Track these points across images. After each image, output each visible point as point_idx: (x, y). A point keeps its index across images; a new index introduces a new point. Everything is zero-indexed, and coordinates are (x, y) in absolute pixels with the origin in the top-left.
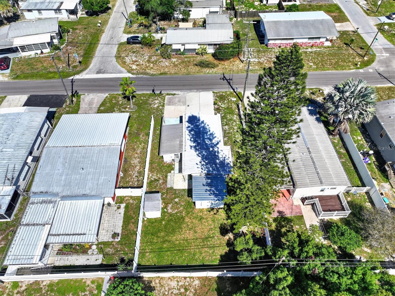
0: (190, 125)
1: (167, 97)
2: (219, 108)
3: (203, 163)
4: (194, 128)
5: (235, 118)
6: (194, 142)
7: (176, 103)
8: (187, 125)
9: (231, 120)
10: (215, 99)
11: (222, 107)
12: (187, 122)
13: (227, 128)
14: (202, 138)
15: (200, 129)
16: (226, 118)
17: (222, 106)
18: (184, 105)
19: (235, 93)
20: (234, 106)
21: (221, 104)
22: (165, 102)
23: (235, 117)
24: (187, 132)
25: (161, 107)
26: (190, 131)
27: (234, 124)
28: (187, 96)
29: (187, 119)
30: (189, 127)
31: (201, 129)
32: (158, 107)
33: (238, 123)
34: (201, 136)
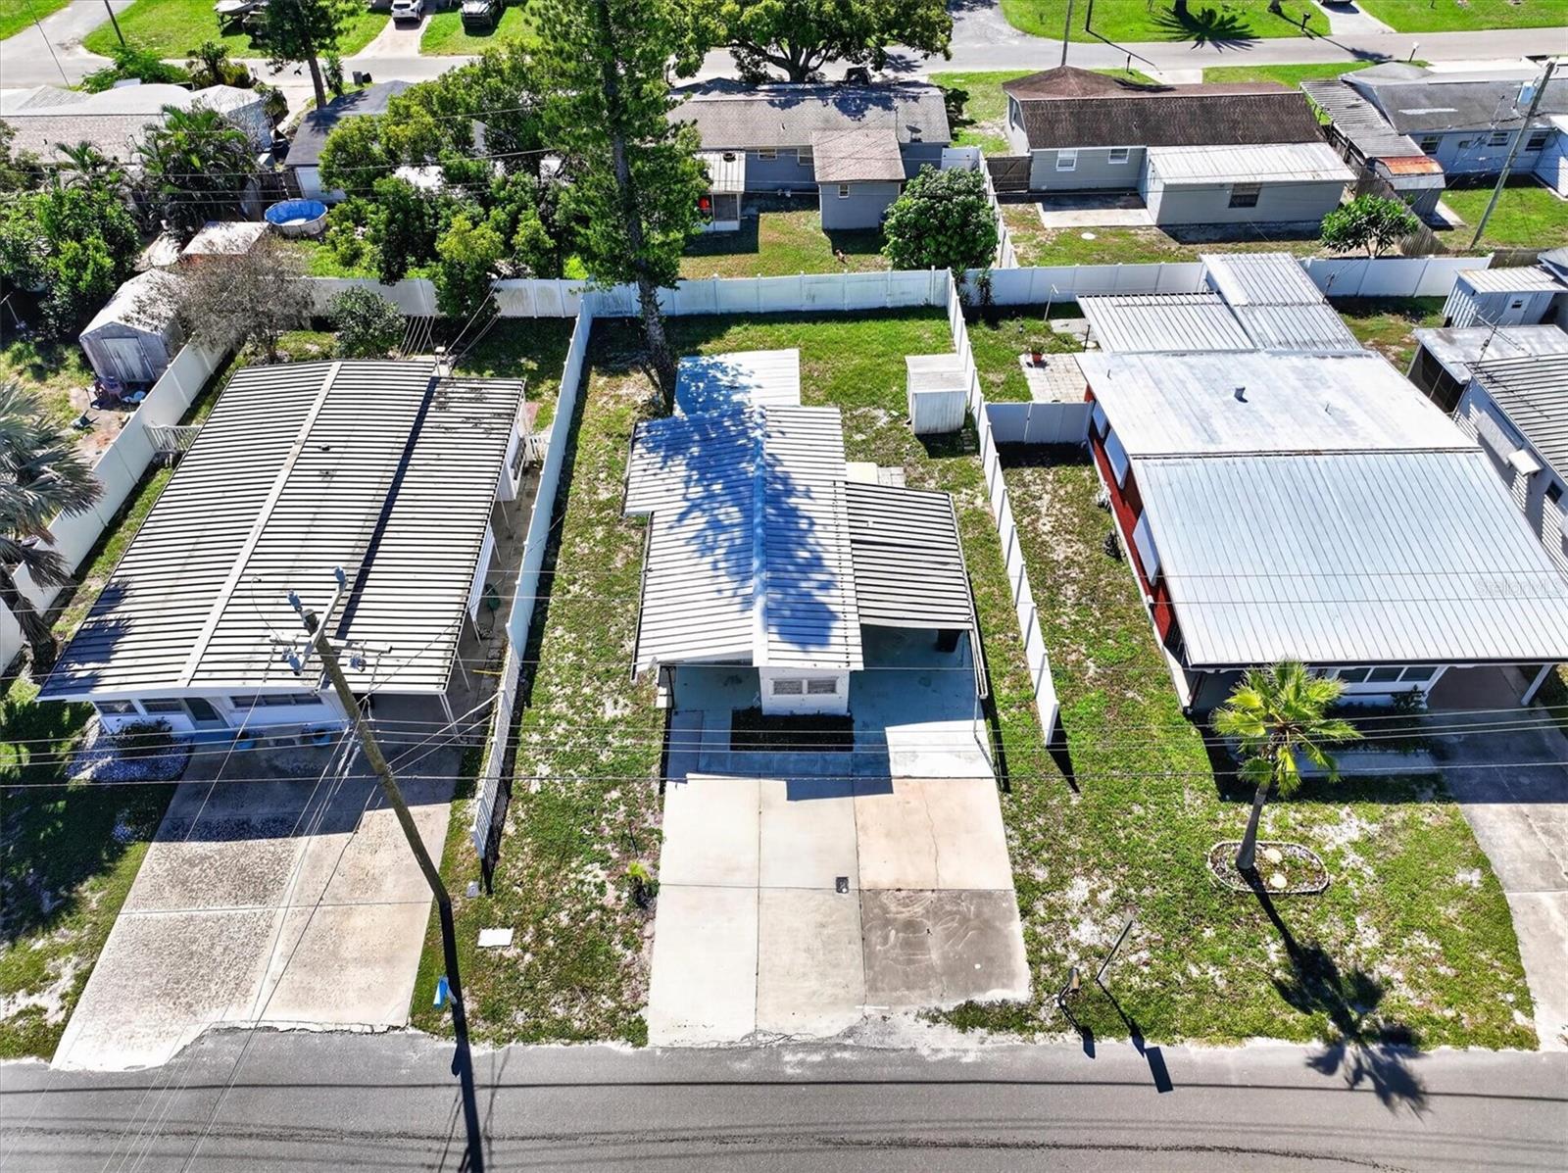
0: (821, 597)
1: (1020, 992)
2: (627, 854)
3: (758, 433)
4: (796, 575)
5: (544, 770)
6: (793, 513)
7: (935, 912)
8: (832, 600)
9: (569, 761)
10: (638, 949)
11: (604, 860)
12: (833, 616)
13: (609, 704)
14: (757, 520)
15: (765, 566)
16: (596, 769)
17: (602, 875)
18: (876, 893)
19: (469, 1006)
20: (514, 867)
21: (601, 888)
22: (1017, 927)
23: (538, 775)
24: (830, 560)
25: (1041, 875)
26: (816, 563)
27: (561, 728)
28: (859, 988)
29: (837, 630)
30: (825, 586)
31: (756, 563)
32: (1060, 882)
33: (536, 738)
34: (759, 531)
